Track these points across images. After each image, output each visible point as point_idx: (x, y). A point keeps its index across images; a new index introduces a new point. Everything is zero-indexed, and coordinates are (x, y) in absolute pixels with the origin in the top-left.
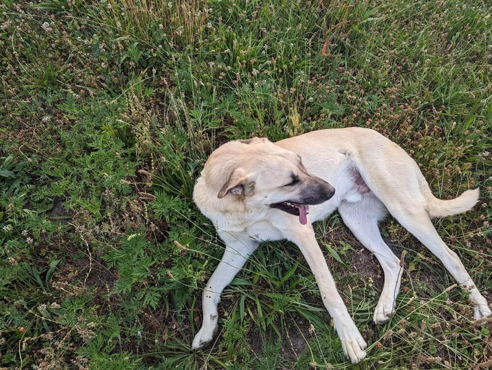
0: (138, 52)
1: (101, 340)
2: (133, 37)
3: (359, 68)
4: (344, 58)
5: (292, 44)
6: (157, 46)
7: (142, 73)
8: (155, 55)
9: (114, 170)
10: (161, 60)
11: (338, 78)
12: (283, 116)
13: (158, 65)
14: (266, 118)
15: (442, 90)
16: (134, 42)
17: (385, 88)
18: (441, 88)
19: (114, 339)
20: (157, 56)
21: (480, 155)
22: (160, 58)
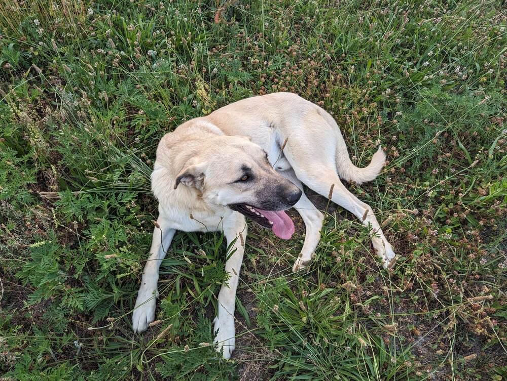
0: (16, 53)
1: (29, 358)
2: (6, 38)
3: (259, 32)
4: (243, 26)
5: (186, 19)
6: (38, 43)
7: (24, 74)
8: (36, 53)
9: (9, 181)
10: (45, 58)
11: (240, 46)
12: (191, 92)
13: (44, 64)
14: (172, 97)
15: (341, 40)
16: (9, 44)
17: (287, 48)
18: (340, 38)
19: (45, 354)
20: (39, 55)
21: (383, 93)
22: (44, 57)
